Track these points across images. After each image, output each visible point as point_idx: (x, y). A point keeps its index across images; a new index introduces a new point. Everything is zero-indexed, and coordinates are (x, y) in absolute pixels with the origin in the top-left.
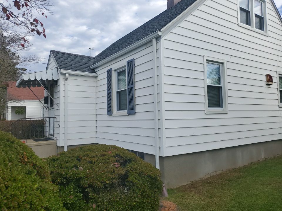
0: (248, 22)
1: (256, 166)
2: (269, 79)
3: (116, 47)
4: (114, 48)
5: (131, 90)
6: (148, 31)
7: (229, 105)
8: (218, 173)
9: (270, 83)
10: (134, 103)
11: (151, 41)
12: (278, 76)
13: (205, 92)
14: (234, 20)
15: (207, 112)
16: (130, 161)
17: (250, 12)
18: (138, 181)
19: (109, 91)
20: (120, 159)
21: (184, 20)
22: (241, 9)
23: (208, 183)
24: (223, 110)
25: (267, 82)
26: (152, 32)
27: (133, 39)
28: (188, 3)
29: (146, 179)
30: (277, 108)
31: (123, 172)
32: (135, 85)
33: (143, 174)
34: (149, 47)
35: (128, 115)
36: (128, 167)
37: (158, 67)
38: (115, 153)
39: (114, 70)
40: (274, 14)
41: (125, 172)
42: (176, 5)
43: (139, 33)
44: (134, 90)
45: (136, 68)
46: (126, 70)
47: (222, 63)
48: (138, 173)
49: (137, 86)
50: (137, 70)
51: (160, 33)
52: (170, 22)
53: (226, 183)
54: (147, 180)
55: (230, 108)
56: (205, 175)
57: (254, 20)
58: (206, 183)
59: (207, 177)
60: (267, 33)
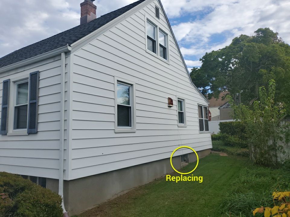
0: (154, 50)
1: (159, 182)
2: (171, 102)
3: (18, 55)
4: (15, 57)
5: (34, 106)
6: (58, 43)
7: (136, 124)
8: (126, 192)
9: (171, 105)
10: (36, 120)
11: (60, 55)
12: (177, 100)
13: (115, 111)
14: (143, 46)
15: (117, 131)
16: (23, 189)
17: (155, 41)
18: (30, 212)
19: (5, 106)
20: (10, 189)
21: (96, 38)
22: (149, 38)
23: (115, 204)
24: (132, 129)
25: (169, 104)
26: (62, 45)
27: (40, 50)
28: (101, 23)
29: (43, 208)
30: (176, 128)
31: (12, 203)
32: (38, 100)
33: (37, 204)
34: (57, 61)
35: (27, 134)
36: (19, 197)
37: (66, 83)
38: (3, 181)
39: (13, 82)
40: (174, 46)
41: (14, 203)
42: (89, 23)
43: (48, 44)
44: (37, 105)
45: (41, 82)
46: (28, 82)
47: (132, 85)
48: (32, 202)
49: (41, 101)
50: (42, 84)
51: (70, 48)
52: (80, 38)
53: (132, 201)
54: (43, 210)
55: (138, 127)
56: (113, 196)
57: (159, 49)
58: (113, 204)
59: (114, 198)
60: (169, 62)
